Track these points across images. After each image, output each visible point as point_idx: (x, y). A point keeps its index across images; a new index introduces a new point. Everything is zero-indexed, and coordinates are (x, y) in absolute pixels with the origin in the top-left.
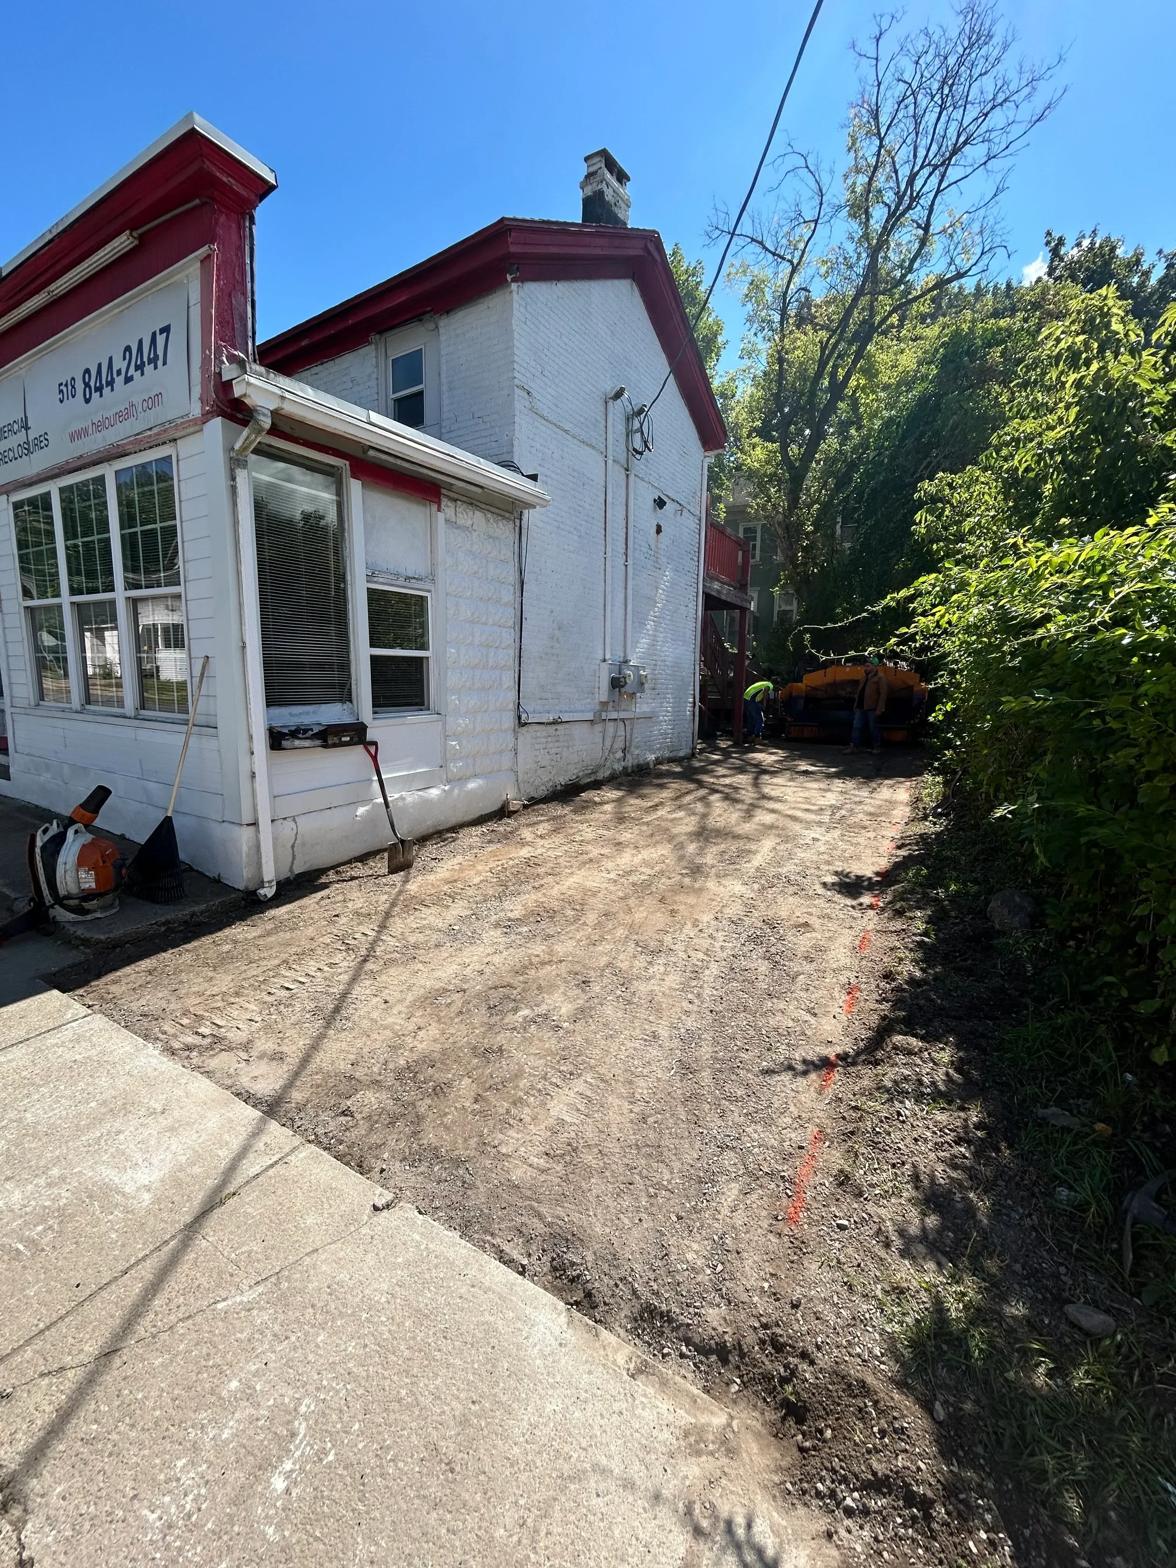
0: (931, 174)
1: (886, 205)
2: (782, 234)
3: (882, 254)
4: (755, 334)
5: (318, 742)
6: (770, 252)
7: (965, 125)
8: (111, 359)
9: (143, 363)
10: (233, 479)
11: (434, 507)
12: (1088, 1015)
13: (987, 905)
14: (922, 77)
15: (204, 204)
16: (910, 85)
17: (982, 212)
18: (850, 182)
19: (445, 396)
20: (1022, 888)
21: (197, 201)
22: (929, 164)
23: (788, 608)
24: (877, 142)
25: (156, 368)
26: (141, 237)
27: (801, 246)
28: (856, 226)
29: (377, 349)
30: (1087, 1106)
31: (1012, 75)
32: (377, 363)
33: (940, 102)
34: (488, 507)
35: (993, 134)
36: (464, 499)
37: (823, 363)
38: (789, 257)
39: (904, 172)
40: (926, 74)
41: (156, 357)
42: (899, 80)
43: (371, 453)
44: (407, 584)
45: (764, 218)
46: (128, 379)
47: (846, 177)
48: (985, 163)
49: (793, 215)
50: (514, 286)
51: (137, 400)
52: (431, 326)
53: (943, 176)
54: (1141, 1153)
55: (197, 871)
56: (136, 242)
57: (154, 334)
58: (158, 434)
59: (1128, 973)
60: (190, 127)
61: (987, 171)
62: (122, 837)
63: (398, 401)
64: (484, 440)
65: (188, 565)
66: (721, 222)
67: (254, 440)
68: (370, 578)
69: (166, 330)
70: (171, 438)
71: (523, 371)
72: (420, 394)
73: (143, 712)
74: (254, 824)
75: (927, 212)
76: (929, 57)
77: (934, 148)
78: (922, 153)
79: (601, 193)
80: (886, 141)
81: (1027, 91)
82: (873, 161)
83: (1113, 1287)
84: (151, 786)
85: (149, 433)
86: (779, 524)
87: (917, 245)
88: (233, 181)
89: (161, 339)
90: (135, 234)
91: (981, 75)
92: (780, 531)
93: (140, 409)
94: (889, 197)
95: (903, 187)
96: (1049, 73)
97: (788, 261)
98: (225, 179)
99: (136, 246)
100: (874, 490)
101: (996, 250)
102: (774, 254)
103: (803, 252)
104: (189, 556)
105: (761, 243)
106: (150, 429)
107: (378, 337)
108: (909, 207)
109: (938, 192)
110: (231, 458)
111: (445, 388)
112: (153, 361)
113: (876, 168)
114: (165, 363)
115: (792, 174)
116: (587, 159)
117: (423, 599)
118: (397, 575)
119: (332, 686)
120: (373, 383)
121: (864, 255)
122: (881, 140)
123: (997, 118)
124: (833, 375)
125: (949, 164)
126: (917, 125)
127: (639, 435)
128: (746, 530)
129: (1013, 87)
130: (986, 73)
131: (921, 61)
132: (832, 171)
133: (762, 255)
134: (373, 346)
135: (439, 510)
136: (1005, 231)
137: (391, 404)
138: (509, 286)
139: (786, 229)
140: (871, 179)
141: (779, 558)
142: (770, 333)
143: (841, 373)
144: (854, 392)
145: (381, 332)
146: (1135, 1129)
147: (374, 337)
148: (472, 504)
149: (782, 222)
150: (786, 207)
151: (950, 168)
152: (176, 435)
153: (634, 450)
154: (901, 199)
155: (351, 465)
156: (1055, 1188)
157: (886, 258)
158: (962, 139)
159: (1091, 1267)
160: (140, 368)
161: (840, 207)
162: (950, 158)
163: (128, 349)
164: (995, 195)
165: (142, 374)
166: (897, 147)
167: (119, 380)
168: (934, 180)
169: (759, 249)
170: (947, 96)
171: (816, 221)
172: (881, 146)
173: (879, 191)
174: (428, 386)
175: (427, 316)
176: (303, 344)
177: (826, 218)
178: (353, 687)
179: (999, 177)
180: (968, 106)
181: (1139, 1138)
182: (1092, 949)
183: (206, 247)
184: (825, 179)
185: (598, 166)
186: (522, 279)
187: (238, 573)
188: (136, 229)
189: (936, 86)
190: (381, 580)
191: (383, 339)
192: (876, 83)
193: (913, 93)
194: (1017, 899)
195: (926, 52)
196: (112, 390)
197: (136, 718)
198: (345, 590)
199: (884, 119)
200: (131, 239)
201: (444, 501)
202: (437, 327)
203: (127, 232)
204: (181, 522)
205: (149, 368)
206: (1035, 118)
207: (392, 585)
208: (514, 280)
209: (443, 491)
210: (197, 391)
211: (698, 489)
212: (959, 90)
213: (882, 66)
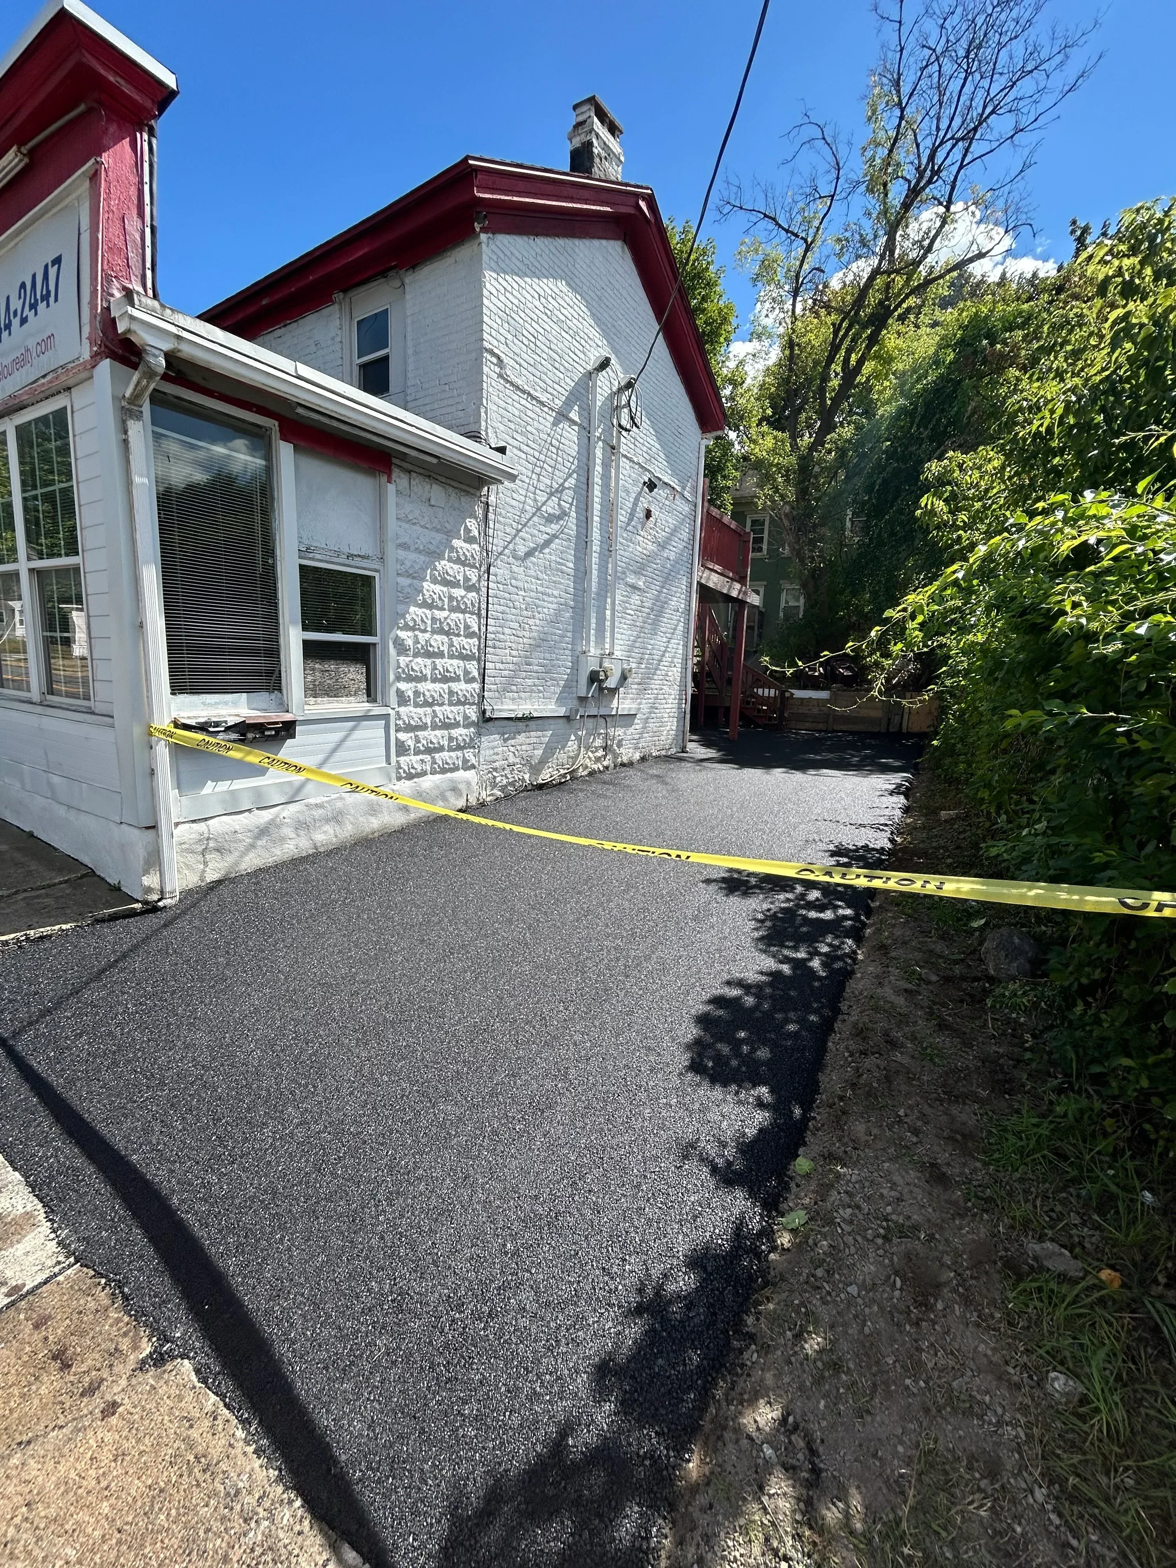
0: (954, 146)
1: (906, 180)
2: (796, 210)
3: (900, 232)
4: (767, 316)
5: (234, 736)
6: (784, 229)
7: (992, 95)
8: (8, 298)
9: (36, 300)
10: (126, 432)
11: (384, 478)
12: (1097, 1105)
13: (981, 943)
14: (948, 41)
15: (90, 111)
16: (934, 50)
17: (1006, 189)
18: (869, 154)
19: (410, 360)
20: (1023, 926)
21: (82, 108)
22: (952, 138)
23: (796, 604)
24: (898, 113)
25: (48, 305)
26: (31, 153)
27: (816, 223)
28: (874, 202)
29: (341, 309)
30: (1094, 1240)
31: (1044, 40)
32: (341, 325)
33: (965, 67)
34: (449, 481)
35: (1022, 104)
36: (421, 471)
37: (835, 348)
38: (803, 235)
39: (926, 144)
40: (952, 38)
41: (48, 292)
42: (924, 46)
43: (300, 410)
44: (350, 562)
45: (777, 193)
46: (24, 321)
47: (864, 149)
48: (1012, 137)
49: (808, 190)
50: (483, 237)
51: (31, 343)
52: (397, 283)
53: (967, 151)
54: (1163, 1320)
55: (99, 876)
56: (26, 160)
57: (46, 267)
58: (50, 382)
59: (1150, 1061)
60: (59, 7)
61: (1014, 146)
62: (31, 835)
63: (364, 367)
64: (449, 410)
65: (85, 532)
66: (733, 197)
67: (147, 387)
68: (302, 554)
69: (57, 261)
70: (65, 385)
71: (494, 333)
72: (385, 359)
73: (49, 697)
74: (153, 827)
75: (948, 187)
76: (956, 18)
77: (957, 121)
78: (944, 125)
79: (590, 144)
80: (908, 110)
81: (1059, 58)
82: (892, 134)
83: (1125, 1556)
84: (56, 780)
85: (43, 381)
86: (786, 515)
87: (938, 224)
88: (122, 82)
89: (52, 271)
90: (24, 150)
91: (1011, 39)
92: (786, 523)
93: (34, 354)
94: (909, 172)
95: (924, 161)
96: (1084, 39)
97: (802, 238)
98: (111, 79)
99: (27, 165)
100: (885, 481)
101: (1021, 229)
102: (787, 231)
103: (818, 229)
104: (86, 523)
105: (774, 219)
106: (44, 376)
107: (341, 295)
108: (930, 182)
109: (961, 167)
110: (123, 407)
111: (410, 352)
112: (46, 297)
113: (896, 140)
114: (56, 300)
115: (807, 145)
116: (575, 107)
117: (368, 581)
118: (338, 553)
119: (258, 673)
120: (338, 347)
121: (881, 232)
122: (902, 110)
123: (1026, 86)
124: (847, 360)
125: (972, 139)
126: (941, 95)
127: (626, 410)
128: (754, 522)
129: (1044, 55)
130: (1016, 37)
131: (947, 24)
132: (850, 144)
133: (775, 232)
134: (336, 306)
135: (389, 481)
136: (1031, 208)
137: (356, 370)
138: (477, 236)
139: (801, 205)
140: (891, 151)
141: (786, 551)
142: (782, 315)
143: (854, 358)
144: (868, 379)
145: (345, 291)
146: (1156, 1282)
147: (338, 296)
148: (429, 476)
149: (798, 198)
150: (802, 182)
151: (975, 143)
152: (70, 382)
153: (620, 426)
154: (921, 174)
155: (280, 426)
156: (1048, 1372)
157: (905, 237)
158: (988, 110)
159: (1093, 1516)
160: (33, 307)
161: (858, 182)
162: (975, 129)
163: (23, 286)
164: (1022, 171)
165: (36, 314)
166: (919, 119)
167: (16, 322)
168: (957, 154)
169: (771, 225)
170: (974, 60)
171: (833, 196)
172: (902, 118)
173: (898, 165)
174: (393, 350)
175: (391, 274)
176: (264, 302)
177: (844, 195)
178: (283, 674)
179: (1026, 152)
180: (996, 77)
181: (1160, 1297)
182: (1103, 1016)
183: (92, 161)
184: (842, 155)
185: (587, 115)
186: (493, 230)
187: (133, 541)
188: (25, 144)
189: (962, 53)
190: (318, 557)
191: (347, 300)
192: (899, 48)
193: (937, 59)
194: (1016, 941)
195: (953, 13)
196: (10, 334)
197: (41, 704)
198: (273, 567)
199: (906, 89)
200: (20, 156)
201: (396, 473)
202: (403, 284)
203: (15, 148)
204: (78, 483)
205: (42, 306)
206: (1067, 88)
207: (333, 563)
208: (484, 230)
209: (394, 460)
210: (86, 330)
211: (694, 473)
212: (986, 53)
213: (905, 30)
